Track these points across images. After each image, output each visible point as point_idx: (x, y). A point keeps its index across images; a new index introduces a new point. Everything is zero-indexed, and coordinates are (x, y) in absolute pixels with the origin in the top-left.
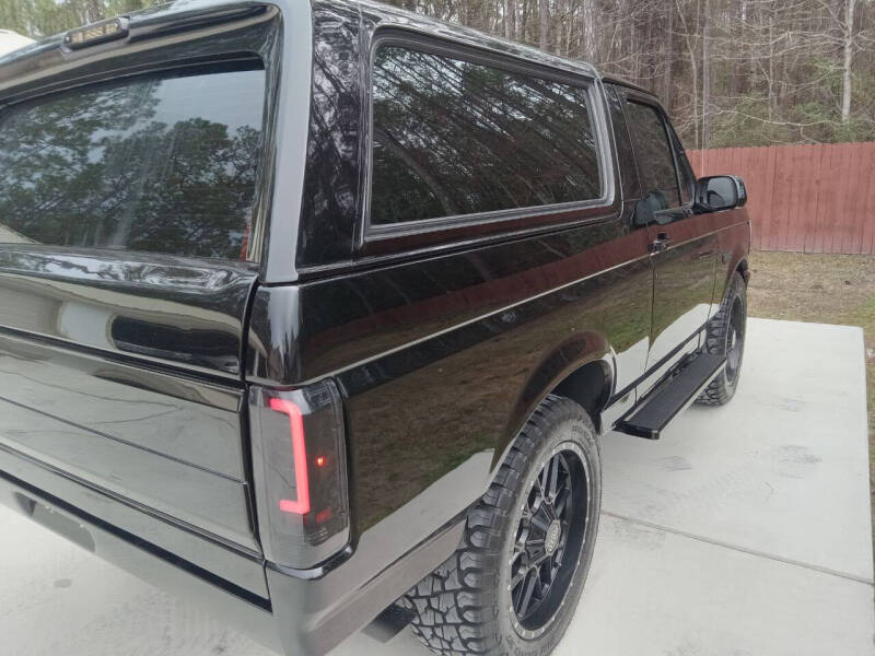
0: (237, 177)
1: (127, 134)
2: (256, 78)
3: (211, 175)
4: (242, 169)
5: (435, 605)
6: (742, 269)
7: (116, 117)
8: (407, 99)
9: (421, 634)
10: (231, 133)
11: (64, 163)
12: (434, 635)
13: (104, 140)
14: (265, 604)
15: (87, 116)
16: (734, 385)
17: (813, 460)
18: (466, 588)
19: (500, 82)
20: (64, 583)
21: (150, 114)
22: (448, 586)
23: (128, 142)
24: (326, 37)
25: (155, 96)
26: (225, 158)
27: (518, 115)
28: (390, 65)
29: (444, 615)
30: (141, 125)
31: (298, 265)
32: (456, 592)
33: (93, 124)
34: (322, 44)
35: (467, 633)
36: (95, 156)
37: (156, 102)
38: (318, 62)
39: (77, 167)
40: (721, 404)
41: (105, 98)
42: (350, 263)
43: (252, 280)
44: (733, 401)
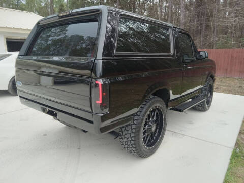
0: (86, 47)
1: (58, 38)
2: (96, 24)
3: (79, 47)
4: (87, 45)
5: (126, 137)
6: (212, 77)
7: (56, 34)
8: (132, 31)
9: (123, 144)
10: (85, 38)
11: (42, 44)
12: (126, 144)
13: (52, 39)
14: (91, 122)
15: (49, 34)
16: (209, 107)
17: (226, 124)
18: (132, 132)
19: (159, 29)
20: (45, 135)
21: (65, 33)
22: (129, 132)
23: (58, 39)
24: (110, 16)
25: (66, 29)
26: (83, 43)
27: (163, 37)
28: (127, 24)
29: (128, 139)
30: (62, 36)
31: (102, 57)
32: (130, 133)
33: (50, 36)
34: (109, 18)
35: (132, 143)
36: (49, 42)
37: (66, 30)
38: (109, 22)
39: (45, 45)
40: (205, 111)
41: (54, 30)
42: (112, 58)
43: (93, 59)
44: (209, 111)
